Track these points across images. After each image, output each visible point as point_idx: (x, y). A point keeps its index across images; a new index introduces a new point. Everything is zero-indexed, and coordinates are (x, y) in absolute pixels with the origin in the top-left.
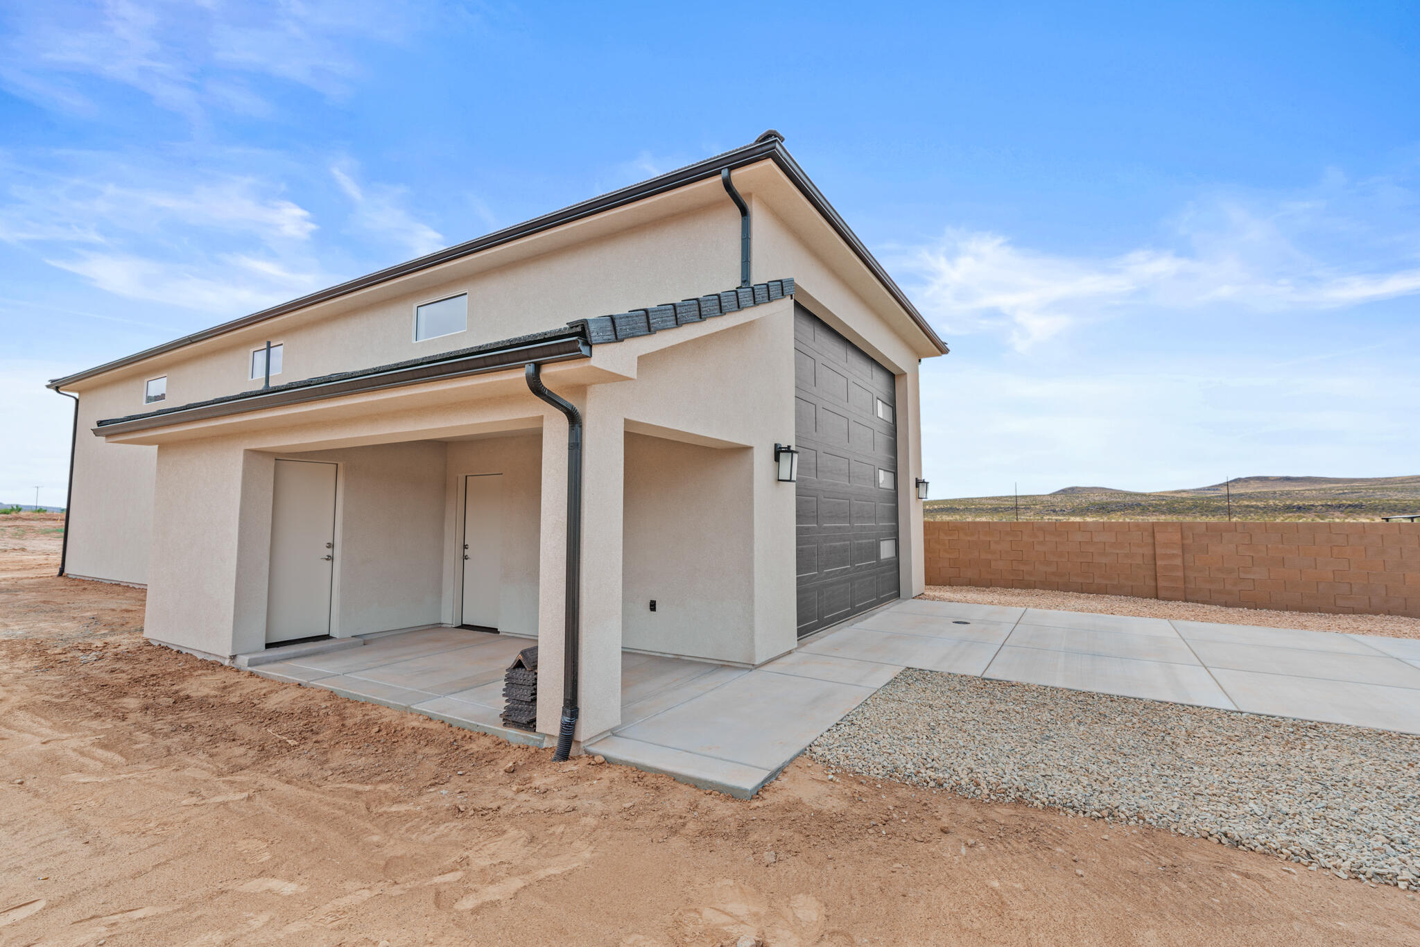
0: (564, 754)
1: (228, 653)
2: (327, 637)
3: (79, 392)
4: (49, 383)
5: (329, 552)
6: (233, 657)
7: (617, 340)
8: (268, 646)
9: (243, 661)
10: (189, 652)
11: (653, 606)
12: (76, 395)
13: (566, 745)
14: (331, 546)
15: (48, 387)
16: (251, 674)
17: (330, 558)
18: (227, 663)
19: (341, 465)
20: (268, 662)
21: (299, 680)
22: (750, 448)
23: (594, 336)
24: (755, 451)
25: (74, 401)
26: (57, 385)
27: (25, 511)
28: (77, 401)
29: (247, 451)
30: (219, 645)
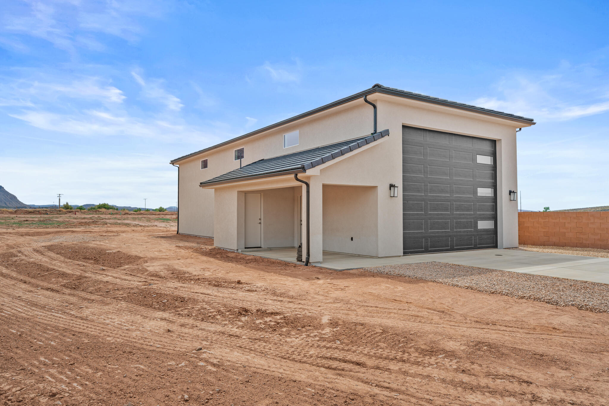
0: (307, 265)
1: (236, 249)
2: (260, 247)
3: (179, 165)
4: (170, 162)
5: (260, 221)
6: (237, 250)
7: (313, 167)
8: (245, 248)
9: (240, 251)
10: (226, 249)
11: (352, 239)
12: (178, 166)
13: (307, 263)
14: (260, 219)
15: (170, 163)
16: (242, 254)
17: (260, 223)
18: (236, 251)
19: (262, 194)
20: (246, 252)
21: (253, 255)
22: (377, 186)
23: (306, 168)
24: (378, 188)
25: (178, 168)
26: (173, 162)
27: (143, 210)
28: (179, 168)
29: (238, 191)
30: (234, 247)
